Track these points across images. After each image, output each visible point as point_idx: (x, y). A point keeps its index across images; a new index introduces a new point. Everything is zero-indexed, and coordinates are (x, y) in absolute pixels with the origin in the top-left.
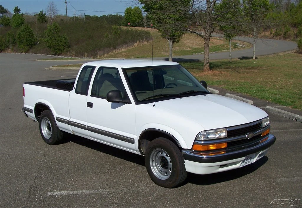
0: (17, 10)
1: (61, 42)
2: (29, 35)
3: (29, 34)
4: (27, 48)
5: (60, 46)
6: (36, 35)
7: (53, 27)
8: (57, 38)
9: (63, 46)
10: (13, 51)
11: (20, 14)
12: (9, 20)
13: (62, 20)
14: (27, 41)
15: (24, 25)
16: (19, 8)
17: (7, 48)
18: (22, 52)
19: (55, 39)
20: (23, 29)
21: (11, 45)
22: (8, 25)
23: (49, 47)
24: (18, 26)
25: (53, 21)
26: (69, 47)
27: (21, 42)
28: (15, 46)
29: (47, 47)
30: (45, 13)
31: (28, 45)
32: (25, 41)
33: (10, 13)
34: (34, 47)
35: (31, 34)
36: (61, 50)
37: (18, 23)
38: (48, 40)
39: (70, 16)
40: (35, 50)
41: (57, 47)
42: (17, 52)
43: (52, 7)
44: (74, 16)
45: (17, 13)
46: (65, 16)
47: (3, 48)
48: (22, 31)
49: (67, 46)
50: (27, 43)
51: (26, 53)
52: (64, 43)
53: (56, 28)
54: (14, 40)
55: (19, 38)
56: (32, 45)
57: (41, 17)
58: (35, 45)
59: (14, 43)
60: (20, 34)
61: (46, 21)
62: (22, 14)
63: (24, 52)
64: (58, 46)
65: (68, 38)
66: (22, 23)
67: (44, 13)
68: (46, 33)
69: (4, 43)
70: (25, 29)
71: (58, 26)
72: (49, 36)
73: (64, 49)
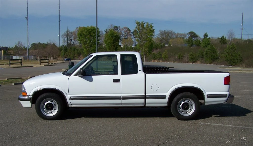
0: (206, 35)
1: (236, 57)
2: (213, 52)
3: (213, 51)
4: (211, 61)
5: (235, 60)
6: (218, 52)
7: (231, 47)
8: (233, 55)
9: (237, 60)
10: (201, 62)
11: (208, 38)
12: (200, 42)
13: (237, 42)
14: (211, 56)
15: (210, 46)
16: (207, 34)
17: (197, 61)
18: (207, 64)
19: (232, 55)
20: (209, 48)
21: (200, 58)
22: (198, 45)
23: (227, 60)
24: (206, 46)
25: (231, 43)
26: (242, 61)
27: (208, 57)
28: (202, 59)
29: (226, 60)
30: (226, 37)
31: (212, 59)
32: (210, 56)
33: (200, 38)
34: (216, 60)
35: (214, 52)
36: (235, 63)
37: (206, 44)
38: (227, 56)
39: (244, 39)
40: (216, 62)
41: (233, 61)
42: (204, 63)
43: (231, 33)
44: (248, 39)
45: (206, 37)
46: (240, 39)
47: (194, 60)
48: (209, 50)
49: (240, 60)
50: (211, 57)
51: (210, 64)
52: (238, 58)
53: (233, 48)
54: (203, 55)
55: (207, 54)
56: (214, 59)
57: (223, 40)
58: (217, 59)
59: (203, 57)
60: (207, 51)
61: (225, 43)
62: (209, 38)
63: (208, 63)
64: (233, 60)
65: (241, 55)
66: (209, 44)
67: (225, 37)
68: (225, 51)
69: (196, 57)
70: (211, 48)
71: (235, 46)
72: (227, 53)
73: (238, 62)
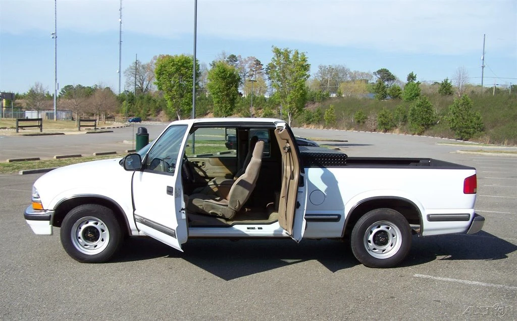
0: (411, 77)
1: (471, 122)
2: (427, 112)
3: (426, 109)
4: (421, 128)
5: (469, 128)
6: (436, 111)
7: (462, 101)
8: (466, 118)
9: (474, 128)
10: (402, 131)
11: (415, 82)
12: (399, 90)
13: (473, 92)
14: (422, 119)
15: (420, 98)
16: (414, 75)
17: (394, 128)
18: (413, 134)
19: (464, 119)
20: (418, 103)
21: (400, 123)
22: (397, 96)
23: (454, 129)
24: (411, 99)
25: (461, 94)
26: (482, 130)
27: (415, 120)
28: (404, 125)
29: (451, 128)
30: (451, 82)
31: (423, 125)
32: (420, 119)
33: (399, 81)
34: (431, 127)
35: (428, 110)
36: (470, 134)
37: (411, 94)
38: (453, 120)
39: (486, 86)
40: (432, 132)
41: (465, 130)
42: (407, 133)
43: (462, 74)
44: (492, 86)
45: (412, 81)
46: (479, 86)
47: (388, 127)
48: (417, 106)
49: (479, 129)
50: (422, 121)
51: (419, 134)
52: (475, 124)
53: (466, 103)
54: (405, 117)
55: (413, 114)
56: (428, 125)
57: (445, 87)
58: (433, 125)
59: (405, 120)
60: (414, 110)
61: (450, 93)
62: (418, 83)
63: (417, 133)
64: (466, 128)
65: (481, 118)
66: (418, 95)
67: (449, 82)
68: (451, 109)
69: (391, 120)
70: (422, 103)
71: (470, 100)
72: (454, 114)
73: (474, 132)
